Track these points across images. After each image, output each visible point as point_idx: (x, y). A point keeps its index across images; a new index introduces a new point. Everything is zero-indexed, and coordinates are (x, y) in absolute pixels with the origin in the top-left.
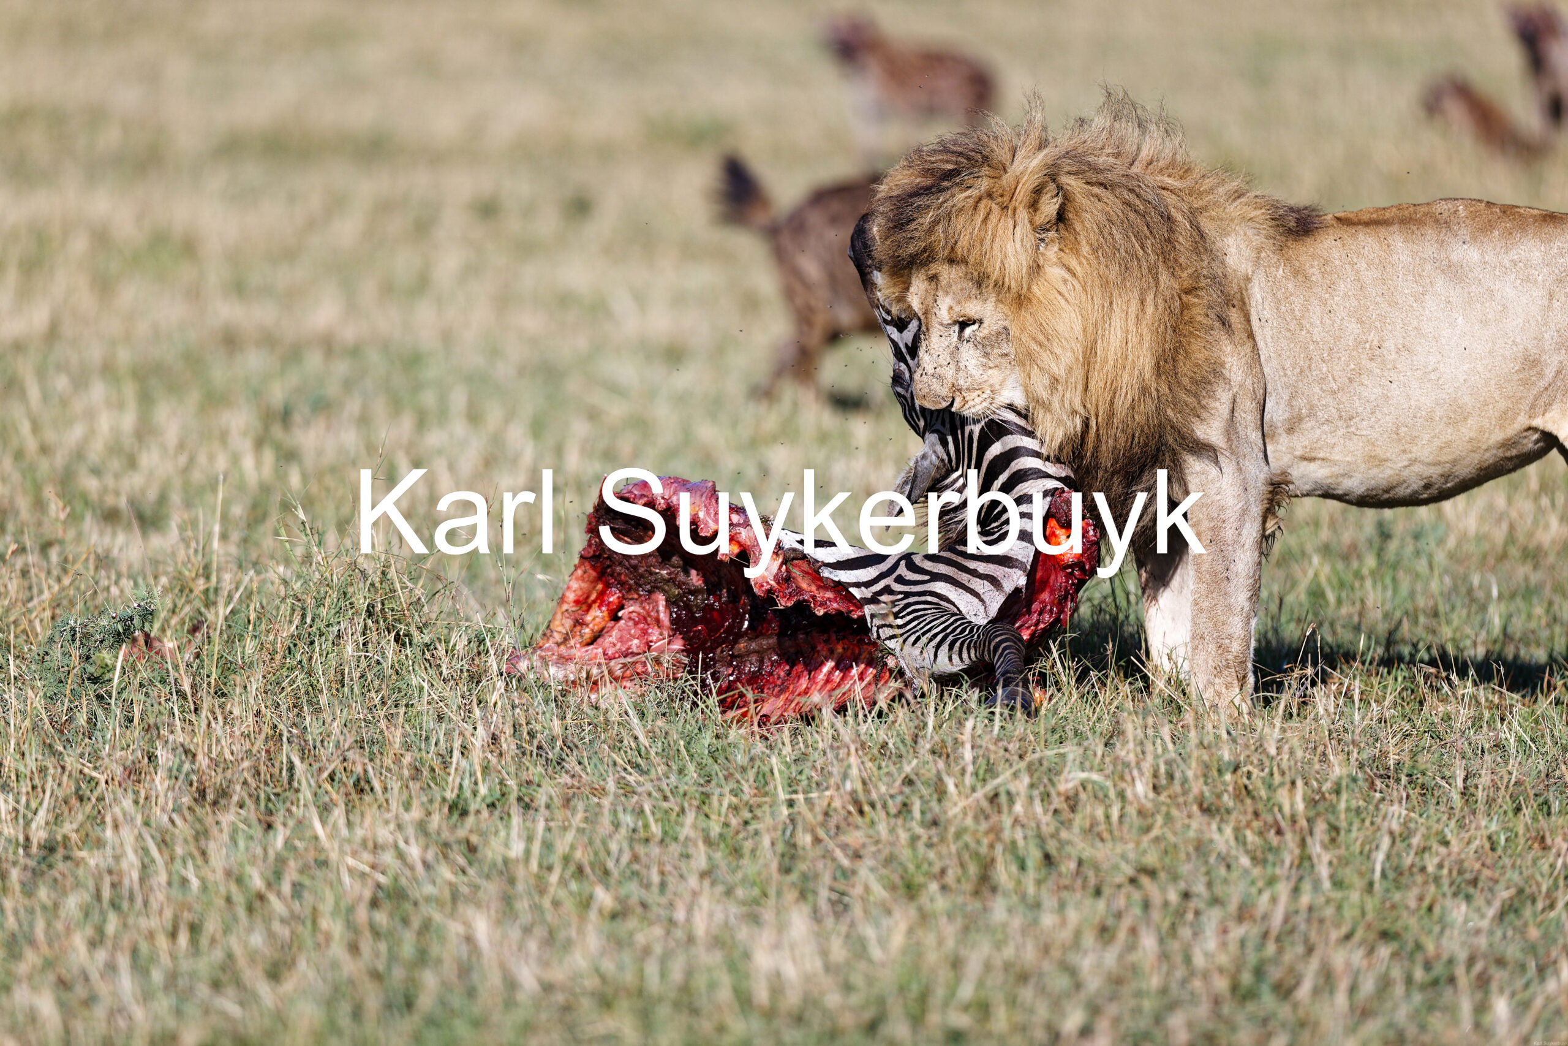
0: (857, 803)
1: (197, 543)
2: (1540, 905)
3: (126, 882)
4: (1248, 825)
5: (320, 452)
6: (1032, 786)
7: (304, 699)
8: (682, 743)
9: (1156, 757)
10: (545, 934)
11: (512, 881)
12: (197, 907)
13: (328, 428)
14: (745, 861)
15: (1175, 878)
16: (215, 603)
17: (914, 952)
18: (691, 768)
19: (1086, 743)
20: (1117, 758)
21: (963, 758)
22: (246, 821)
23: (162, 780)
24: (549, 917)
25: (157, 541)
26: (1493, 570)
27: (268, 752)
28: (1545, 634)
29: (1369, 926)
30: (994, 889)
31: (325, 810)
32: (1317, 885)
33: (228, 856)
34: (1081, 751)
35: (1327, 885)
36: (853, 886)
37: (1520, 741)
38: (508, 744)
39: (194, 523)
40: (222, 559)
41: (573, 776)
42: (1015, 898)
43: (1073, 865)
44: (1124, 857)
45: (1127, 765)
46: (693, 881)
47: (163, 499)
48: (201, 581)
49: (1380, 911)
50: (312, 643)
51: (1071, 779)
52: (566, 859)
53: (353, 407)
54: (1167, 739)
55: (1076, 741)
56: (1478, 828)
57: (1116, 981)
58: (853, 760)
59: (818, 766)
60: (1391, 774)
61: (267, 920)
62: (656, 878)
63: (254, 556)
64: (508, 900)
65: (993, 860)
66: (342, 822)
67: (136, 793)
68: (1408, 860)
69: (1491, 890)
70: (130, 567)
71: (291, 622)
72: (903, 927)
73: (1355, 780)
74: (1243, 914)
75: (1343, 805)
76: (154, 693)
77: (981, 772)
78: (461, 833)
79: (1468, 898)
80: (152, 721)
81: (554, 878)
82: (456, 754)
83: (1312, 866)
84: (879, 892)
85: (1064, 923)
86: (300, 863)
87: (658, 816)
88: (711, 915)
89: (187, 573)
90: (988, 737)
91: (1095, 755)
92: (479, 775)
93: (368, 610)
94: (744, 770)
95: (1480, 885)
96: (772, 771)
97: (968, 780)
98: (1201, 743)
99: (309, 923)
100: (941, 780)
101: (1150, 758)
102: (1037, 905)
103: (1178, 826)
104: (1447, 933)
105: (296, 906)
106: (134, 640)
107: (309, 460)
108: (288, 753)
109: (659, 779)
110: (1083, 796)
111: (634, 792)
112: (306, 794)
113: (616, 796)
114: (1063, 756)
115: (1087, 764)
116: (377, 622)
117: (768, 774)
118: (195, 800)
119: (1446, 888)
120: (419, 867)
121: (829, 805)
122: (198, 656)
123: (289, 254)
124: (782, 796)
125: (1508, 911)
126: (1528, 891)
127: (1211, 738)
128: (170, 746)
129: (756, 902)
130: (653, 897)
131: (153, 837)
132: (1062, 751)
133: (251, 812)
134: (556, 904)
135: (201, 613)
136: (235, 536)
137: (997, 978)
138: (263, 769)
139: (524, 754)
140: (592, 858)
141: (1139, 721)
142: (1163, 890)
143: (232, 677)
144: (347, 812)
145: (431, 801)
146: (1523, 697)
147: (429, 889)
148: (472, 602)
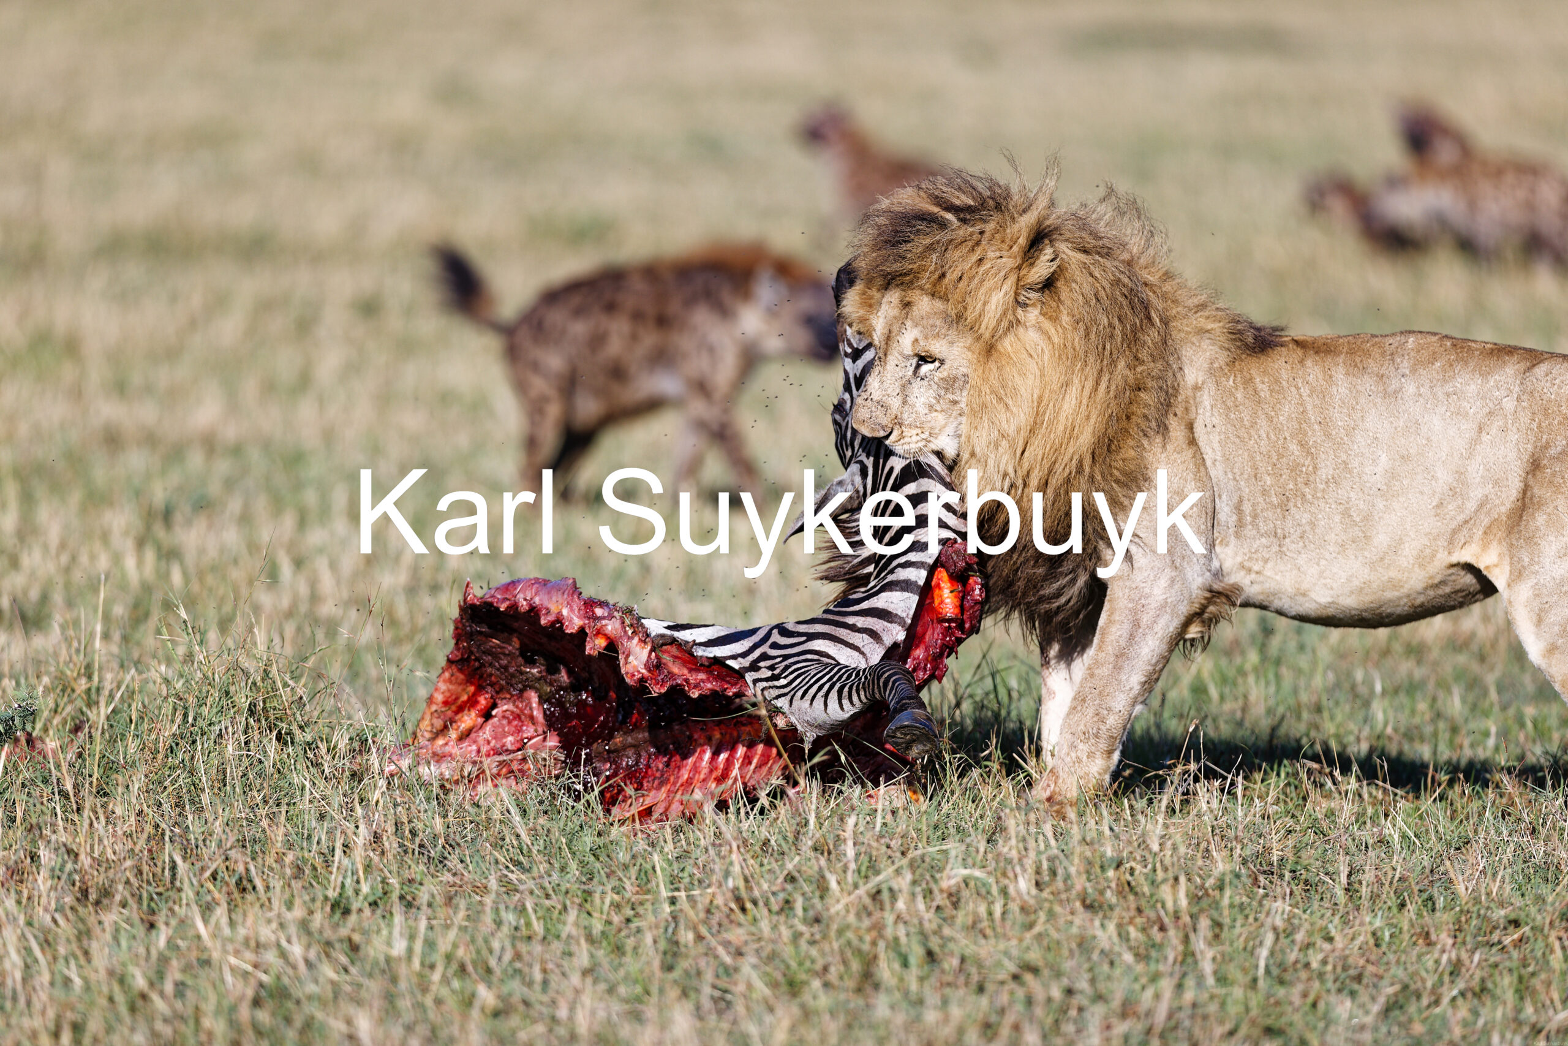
0: (739, 900)
1: (79, 643)
2: (1425, 1001)
3: (9, 982)
4: (1131, 922)
5: (202, 551)
6: (914, 883)
7: (186, 798)
8: (564, 841)
9: (1039, 853)
10: (428, 1033)
11: (394, 980)
12: (80, 1007)
13: (210, 526)
14: (628, 959)
15: (1058, 974)
16: (97, 703)
18: (573, 866)
19: (968, 840)
20: (999, 855)
21: (845, 855)
22: (128, 921)
23: (45, 880)
24: (431, 1015)
25: (40, 642)
26: (1377, 665)
27: (150, 851)
28: (1428, 730)
29: (1253, 1023)
30: (877, 986)
31: (207, 909)
32: (1200, 980)
33: (110, 956)
34: (964, 848)
35: (1210, 981)
36: (736, 984)
37: (1404, 836)
38: (390, 843)
39: (76, 623)
40: (104, 659)
41: (455, 874)
42: (897, 995)
43: (955, 962)
44: (1006, 953)
45: (1009, 861)
46: (575, 979)
47: (45, 598)
48: (83, 681)
49: (1263, 1008)
50: (194, 742)
51: (954, 875)
52: (449, 957)
53: (235, 505)
54: (1050, 835)
55: (957, 838)
56: (1362, 924)
58: (734, 857)
59: (700, 863)
60: (1275, 870)
61: (150, 1020)
62: (538, 976)
63: (136, 655)
64: (390, 998)
65: (875, 957)
66: (224, 921)
67: (19, 893)
68: (1292, 956)
69: (1375, 986)
70: (11, 667)
71: (173, 721)
72: (786, 1023)
73: (1238, 876)
74: (1127, 1010)
75: (1226, 901)
76: (36, 793)
77: (863, 869)
78: (344, 932)
79: (1353, 994)
80: (34, 821)
81: (436, 976)
82: (338, 852)
83: (1196, 962)
84: (761, 989)
85: (946, 1019)
86: (183, 961)
87: (540, 914)
88: (593, 1013)
89: (69, 673)
90: (871, 833)
91: (977, 851)
92: (361, 873)
93: (250, 709)
94: (626, 867)
95: (1365, 981)
96: (654, 868)
97: (850, 877)
98: (1084, 839)
99: (191, 1022)
100: (823, 877)
101: (1032, 854)
102: (920, 1002)
103: (1061, 921)
104: (1332, 1029)
105: (179, 1005)
106: (17, 740)
107: (190, 558)
108: (170, 852)
109: (541, 877)
110: (965, 893)
111: (517, 891)
112: (188, 893)
113: (498, 894)
114: (945, 852)
115: (970, 861)
116: (259, 720)
117: (650, 871)
118: (78, 900)
119: (1330, 984)
120: (302, 966)
121: (711, 901)
122: (80, 755)
123: (172, 354)
124: (665, 893)
125: (1393, 1007)
126: (1413, 987)
127: (1094, 834)
128: (52, 846)
129: (638, 1000)
130: (535, 995)
131: (35, 937)
132: (944, 847)
133: (133, 911)
134: (438, 1002)
135: (82, 713)
136: (116, 636)
138: (145, 868)
139: (406, 852)
140: (474, 955)
141: (1022, 817)
142: (1046, 986)
143: (115, 776)
144: (230, 911)
145: (313, 900)
146: (1408, 793)
147: (312, 988)
148: (353, 700)
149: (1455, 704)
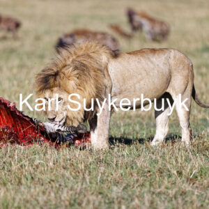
4: (73, 171)
6: (29, 163)
15: (58, 182)
17: (5, 196)
20: (46, 158)
21: (15, 158)
26: (122, 120)
28: (132, 133)
29: (97, 191)
30: (22, 184)
35: (88, 183)
37: (127, 154)
42: (26, 186)
43: (37, 179)
44: (48, 178)
49: (99, 188)
51: (37, 162)
54: (56, 154)
55: (38, 154)
56: (119, 172)
57: (46, 202)
60: (101, 161)
65: (21, 178)
68: (105, 178)
72: (3, 192)
73: (94, 162)
74: (72, 189)
75: (91, 167)
77: (19, 161)
79: (117, 186)
83: (85, 179)
85: (35, 191)
90: (20, 154)
91: (42, 157)
95: (119, 183)
97: (16, 162)
100: (11, 162)
101: (53, 158)
102: (30, 187)
103: (58, 171)
110: (39, 165)
114: (35, 157)
115: (40, 159)
119: (112, 184)
125: (125, 188)
126: (129, 184)
127: (65, 154)
137: (22, 202)
142: (55, 184)
146: (128, 145)
149: (137, 128)
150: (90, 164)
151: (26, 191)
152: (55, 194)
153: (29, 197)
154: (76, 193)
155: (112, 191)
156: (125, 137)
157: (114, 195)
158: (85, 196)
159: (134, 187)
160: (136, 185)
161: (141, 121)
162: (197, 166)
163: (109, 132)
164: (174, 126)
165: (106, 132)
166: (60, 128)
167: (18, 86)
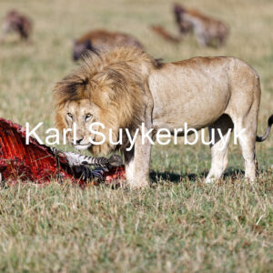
2: (179, 237)
4: (102, 217)
6: (46, 206)
9: (78, 199)
15: (83, 230)
17: (15, 249)
19: (60, 195)
20: (68, 199)
21: (27, 199)
28: (180, 167)
29: (134, 243)
30: (36, 233)
32: (120, 232)
34: (58, 197)
35: (123, 232)
37: (173, 194)
42: (41, 236)
43: (56, 227)
44: (70, 225)
45: (70, 201)
49: (137, 239)
51: (56, 205)
54: (81, 194)
55: (57, 195)
56: (162, 217)
57: (68, 257)
60: (140, 203)
65: (35, 226)
68: (144, 226)
69: (166, 233)
72: (11, 244)
73: (130, 205)
74: (101, 240)
75: (127, 211)
77: (32, 203)
79: (160, 236)
83: (119, 227)
84: (5, 234)
85: (54, 242)
90: (34, 194)
91: (62, 198)
95: (163, 232)
97: (29, 205)
98: (90, 195)
100: (22, 205)
101: (76, 199)
102: (47, 238)
103: (84, 217)
110: (59, 209)
114: (54, 199)
115: (60, 201)
119: (154, 233)
125: (171, 239)
126: (176, 234)
127: (93, 194)
132: (53, 197)
137: (37, 257)
142: (80, 233)
146: (174, 183)
149: (187, 160)
150: (126, 207)
151: (42, 242)
152: (80, 247)
153: (45, 250)
154: (107, 245)
155: (154, 243)
156: (171, 172)
157: (156, 248)
158: (119, 249)
159: (182, 237)
160: (185, 235)
161: (192, 151)
162: (264, 210)
163: (150, 166)
164: (235, 158)
165: (146, 166)
166: (86, 160)
167: (31, 105)
